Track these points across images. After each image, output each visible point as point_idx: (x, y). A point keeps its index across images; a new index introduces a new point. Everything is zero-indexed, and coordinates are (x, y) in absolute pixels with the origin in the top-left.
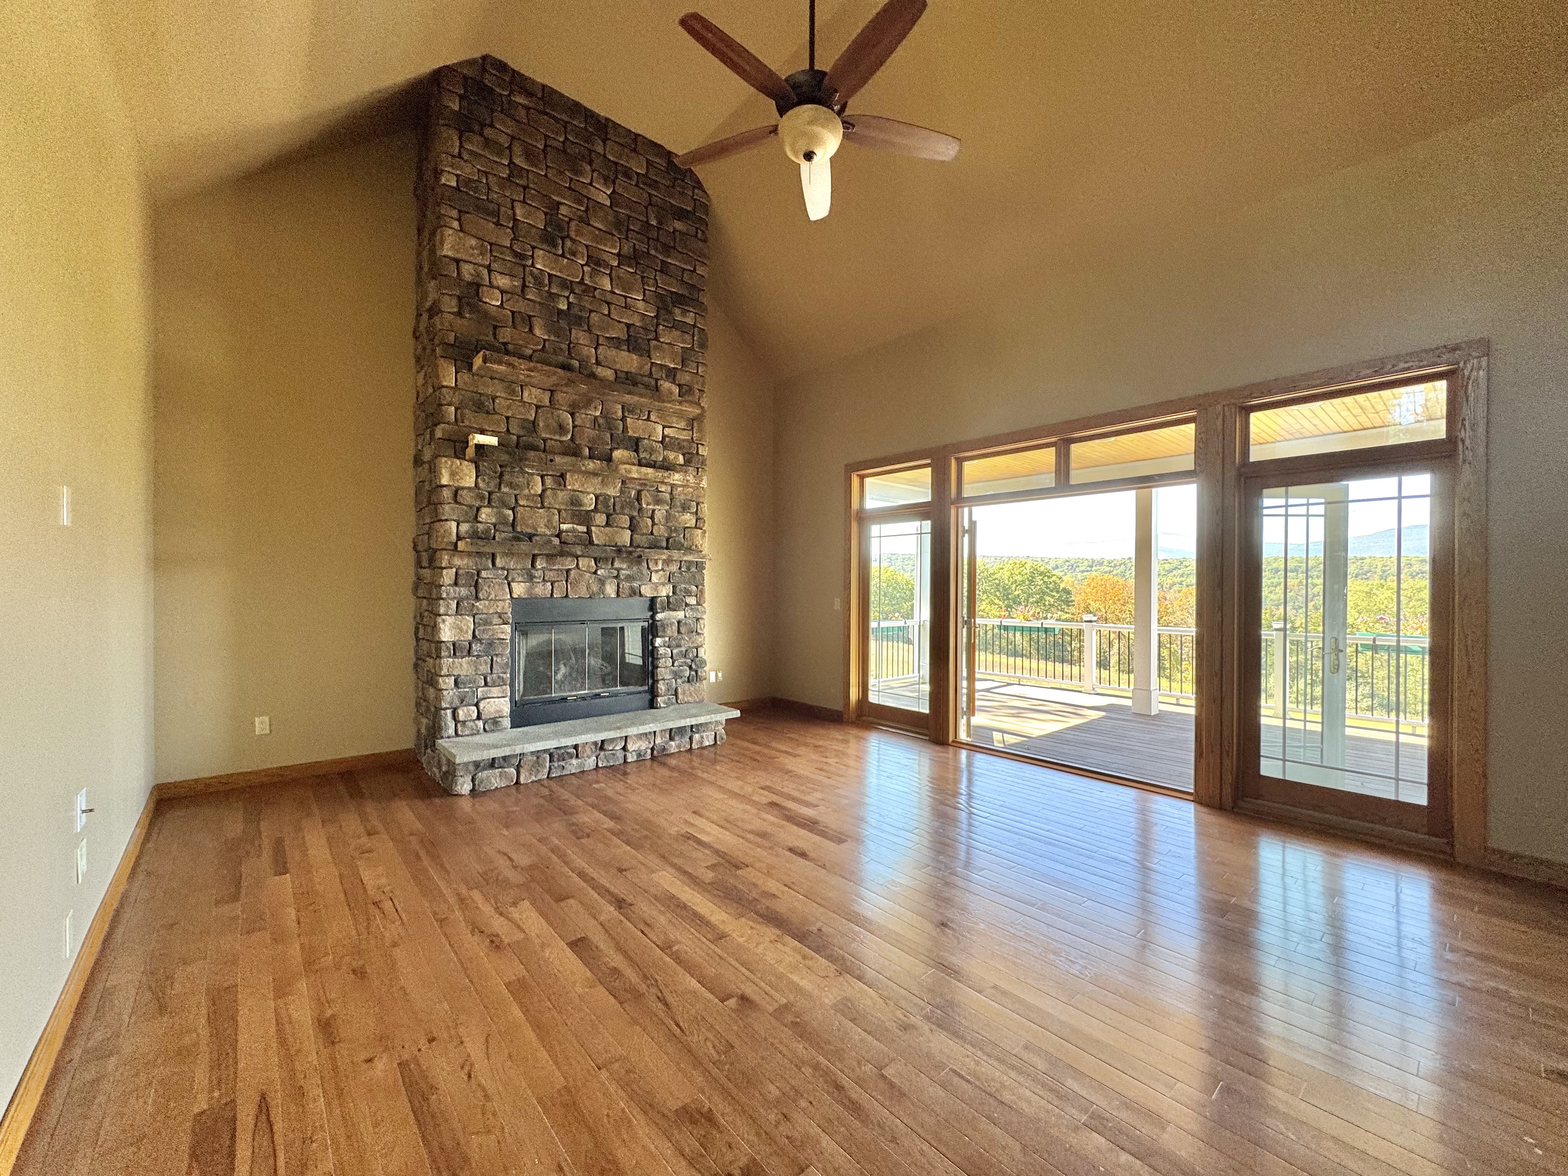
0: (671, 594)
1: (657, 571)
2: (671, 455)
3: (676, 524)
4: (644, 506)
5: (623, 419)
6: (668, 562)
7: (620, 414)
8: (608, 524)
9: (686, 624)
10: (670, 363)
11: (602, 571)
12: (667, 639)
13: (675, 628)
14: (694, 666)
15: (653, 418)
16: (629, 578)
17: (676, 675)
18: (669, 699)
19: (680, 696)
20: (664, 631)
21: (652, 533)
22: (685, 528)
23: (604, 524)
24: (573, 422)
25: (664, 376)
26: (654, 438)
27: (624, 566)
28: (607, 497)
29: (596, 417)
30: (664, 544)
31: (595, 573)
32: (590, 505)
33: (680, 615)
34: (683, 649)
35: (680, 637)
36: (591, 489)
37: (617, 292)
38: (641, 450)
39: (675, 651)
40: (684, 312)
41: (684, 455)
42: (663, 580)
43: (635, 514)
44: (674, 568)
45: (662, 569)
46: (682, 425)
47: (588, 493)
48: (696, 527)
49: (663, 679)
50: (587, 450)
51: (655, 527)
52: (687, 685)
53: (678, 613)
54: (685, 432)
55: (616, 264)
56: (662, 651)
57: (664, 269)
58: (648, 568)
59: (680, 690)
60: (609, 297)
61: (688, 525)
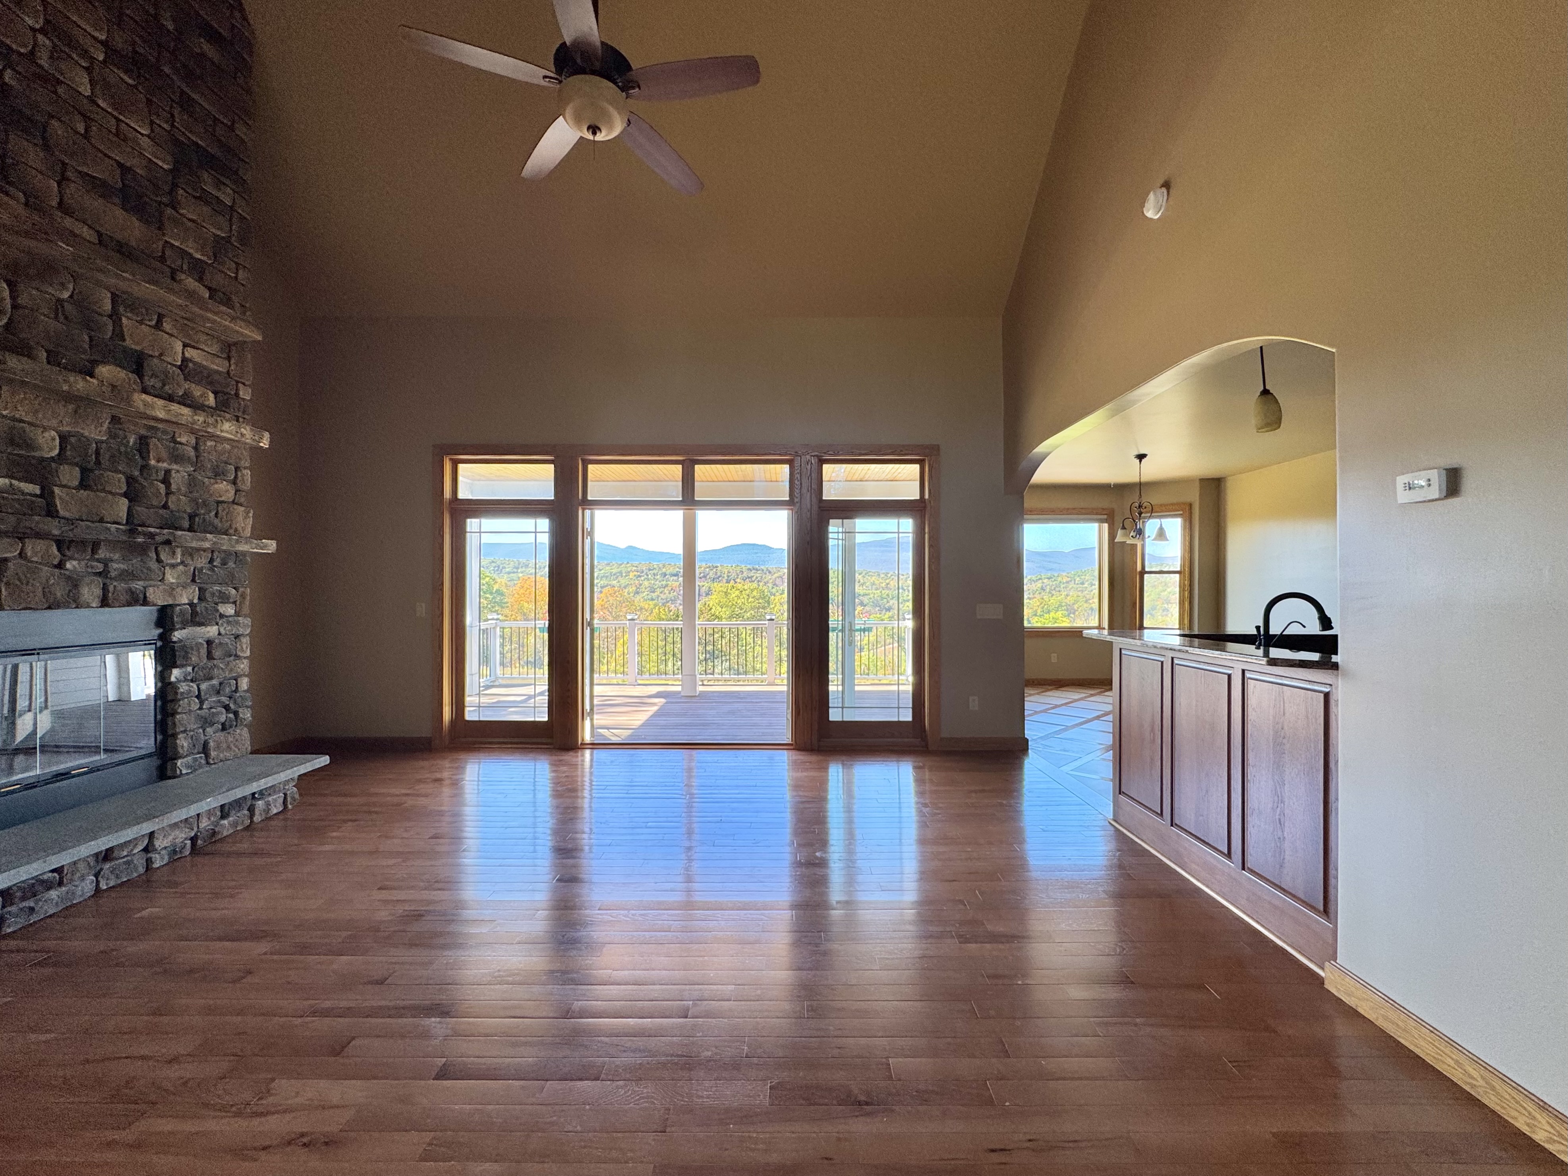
0: (196, 601)
1: (173, 566)
2: (197, 391)
3: (206, 496)
4: (153, 462)
5: (115, 316)
6: (191, 553)
7: (108, 306)
9: (220, 644)
10: (197, 251)
11: (75, 563)
12: (190, 669)
13: (204, 651)
14: (232, 706)
15: (167, 326)
16: (127, 575)
17: (206, 722)
18: (195, 760)
19: (213, 754)
20: (186, 657)
21: (165, 506)
22: (219, 503)
23: (76, 483)
24: (13, 297)
25: (185, 267)
26: (169, 360)
27: (117, 556)
28: (84, 442)
29: (60, 301)
30: (186, 524)
31: (60, 566)
32: (51, 450)
33: (212, 631)
34: (215, 682)
35: (210, 664)
36: (54, 423)
37: (100, 102)
38: (148, 372)
39: (204, 686)
40: (219, 184)
41: (215, 393)
42: (183, 579)
43: (137, 473)
44: (201, 562)
45: (182, 562)
46: (214, 349)
48: (233, 502)
49: (185, 731)
50: (45, 354)
51: (172, 498)
52: (221, 735)
53: (209, 628)
54: (217, 361)
55: (101, 58)
56: (183, 688)
57: (186, 103)
58: (159, 560)
59: (212, 744)
60: (86, 105)
61: (223, 499)
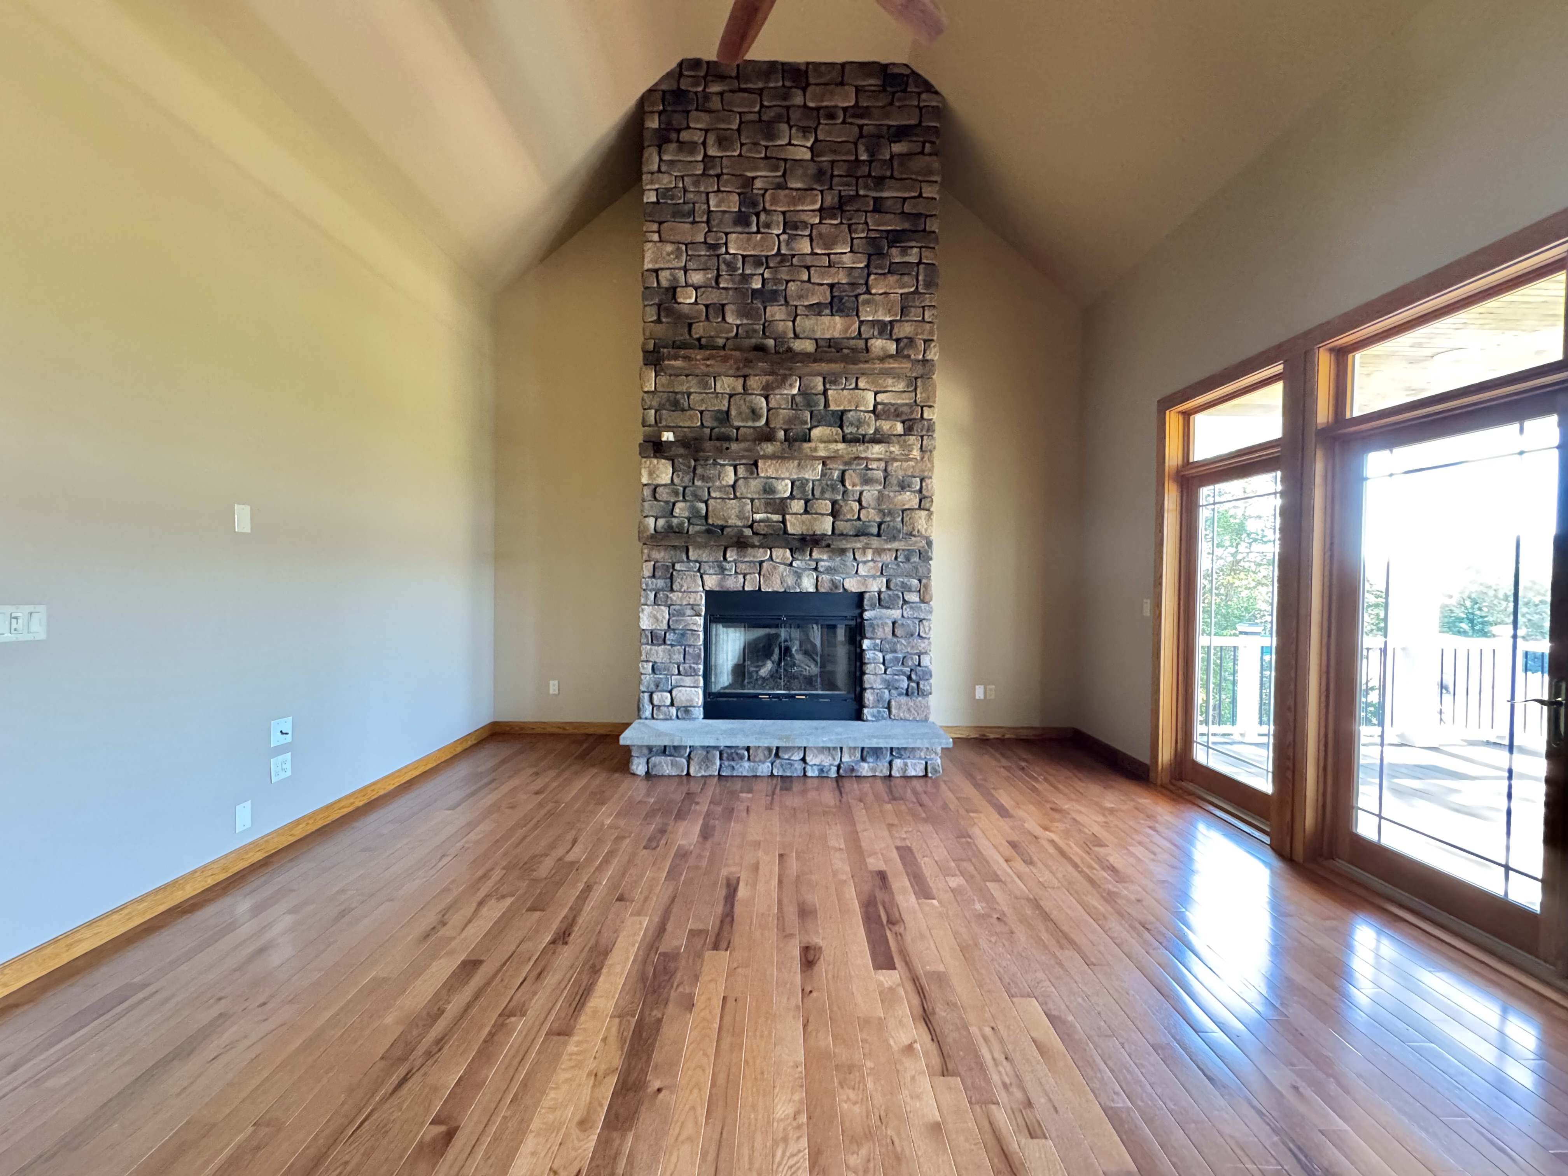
0: (884, 589)
1: (865, 563)
2: (885, 426)
3: (891, 506)
4: (850, 487)
5: (825, 393)
6: (879, 552)
7: (820, 388)
8: (806, 512)
9: (903, 624)
10: (885, 315)
11: (798, 562)
12: (878, 641)
13: (889, 629)
14: (913, 677)
15: (861, 384)
16: (829, 570)
17: (890, 686)
18: (879, 712)
19: (894, 711)
20: (873, 632)
21: (859, 519)
22: (903, 511)
23: (802, 511)
24: (767, 404)
25: (876, 333)
26: (862, 408)
27: (825, 557)
28: (804, 482)
29: (793, 396)
30: (875, 530)
31: (791, 565)
32: (785, 492)
33: (896, 613)
34: (900, 655)
35: (895, 640)
36: (787, 475)
37: (819, 251)
38: (846, 423)
39: (888, 657)
40: (905, 251)
41: (903, 422)
42: (873, 572)
43: (839, 497)
44: (888, 558)
45: (872, 560)
46: (901, 386)
47: (783, 479)
48: (920, 508)
49: (872, 688)
50: (783, 432)
51: (863, 512)
52: (904, 699)
53: (893, 611)
54: (904, 395)
55: (817, 221)
56: (869, 655)
57: (878, 207)
58: (855, 559)
59: (893, 703)
60: (809, 261)
61: (907, 507)
